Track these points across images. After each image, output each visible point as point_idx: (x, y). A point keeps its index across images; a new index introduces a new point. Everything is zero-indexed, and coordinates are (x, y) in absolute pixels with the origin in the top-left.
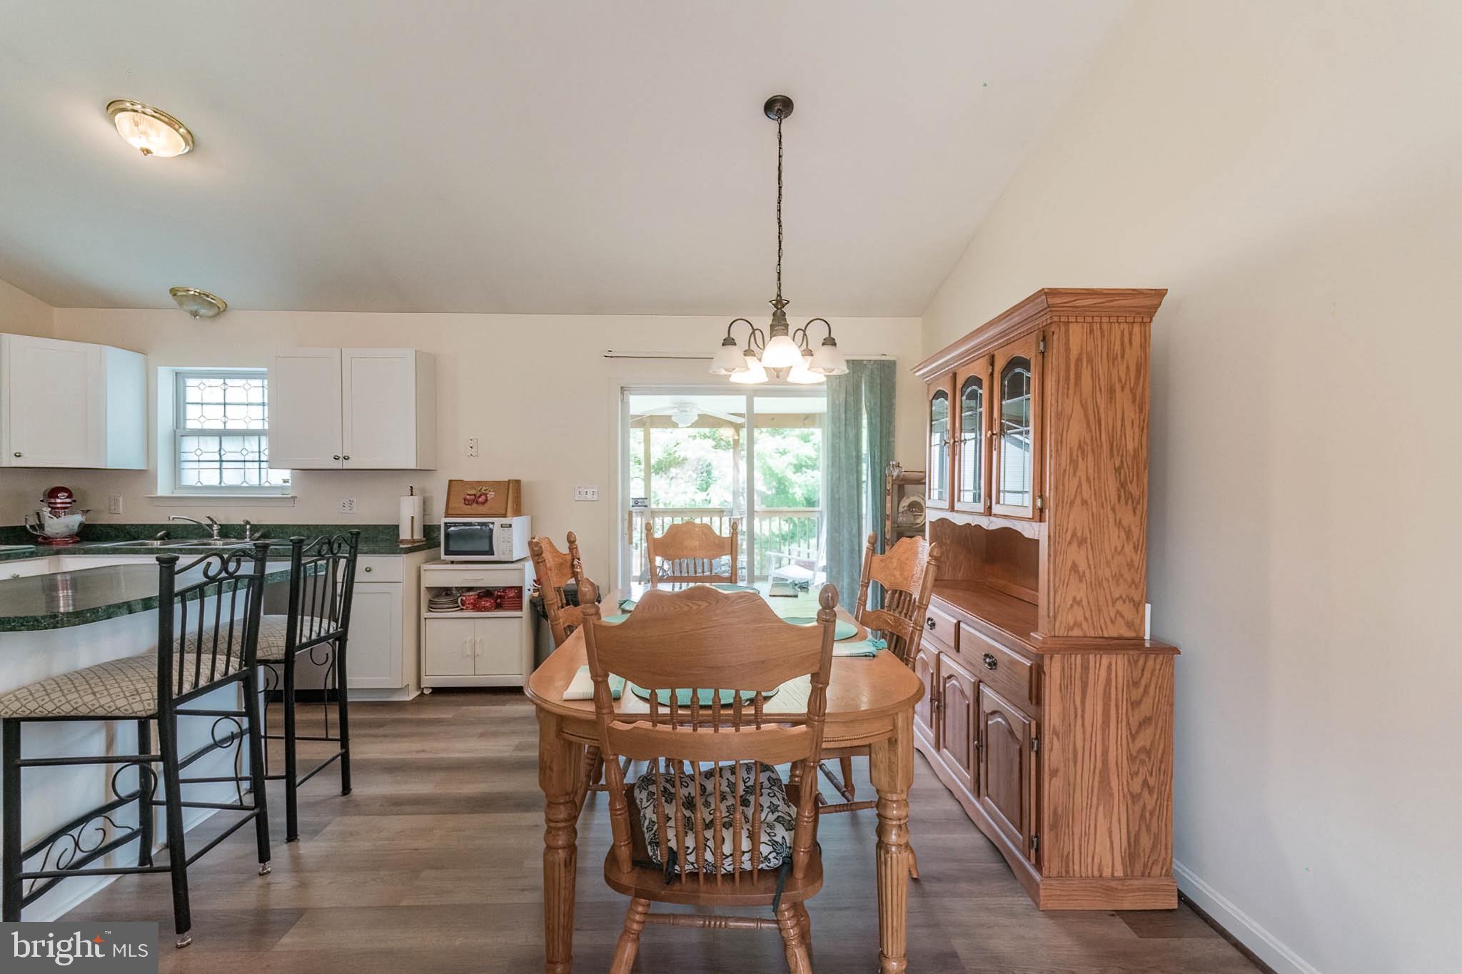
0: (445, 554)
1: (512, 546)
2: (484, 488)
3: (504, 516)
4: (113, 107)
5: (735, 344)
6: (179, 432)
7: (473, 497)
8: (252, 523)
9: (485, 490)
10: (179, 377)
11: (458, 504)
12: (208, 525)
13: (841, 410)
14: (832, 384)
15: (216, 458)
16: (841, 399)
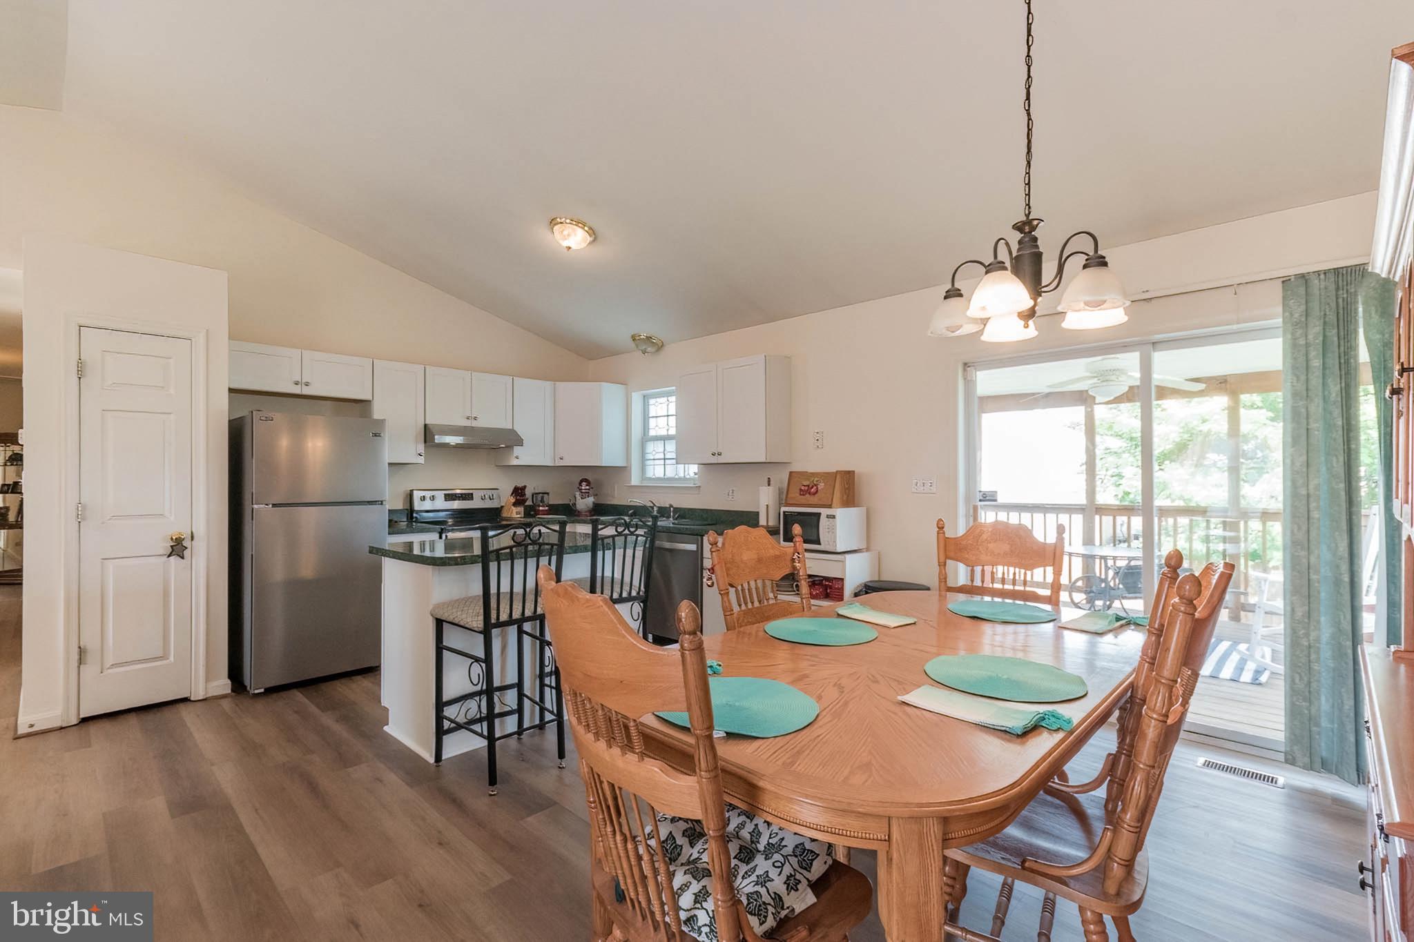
0: (784, 541)
1: (835, 537)
2: (816, 479)
3: (830, 506)
4: (553, 222)
5: (961, 295)
6: (646, 439)
7: (806, 488)
8: (675, 506)
9: (817, 481)
10: (645, 398)
11: (795, 494)
12: (650, 507)
13: (1313, 354)
14: (1292, 315)
15: (662, 457)
16: (1310, 337)
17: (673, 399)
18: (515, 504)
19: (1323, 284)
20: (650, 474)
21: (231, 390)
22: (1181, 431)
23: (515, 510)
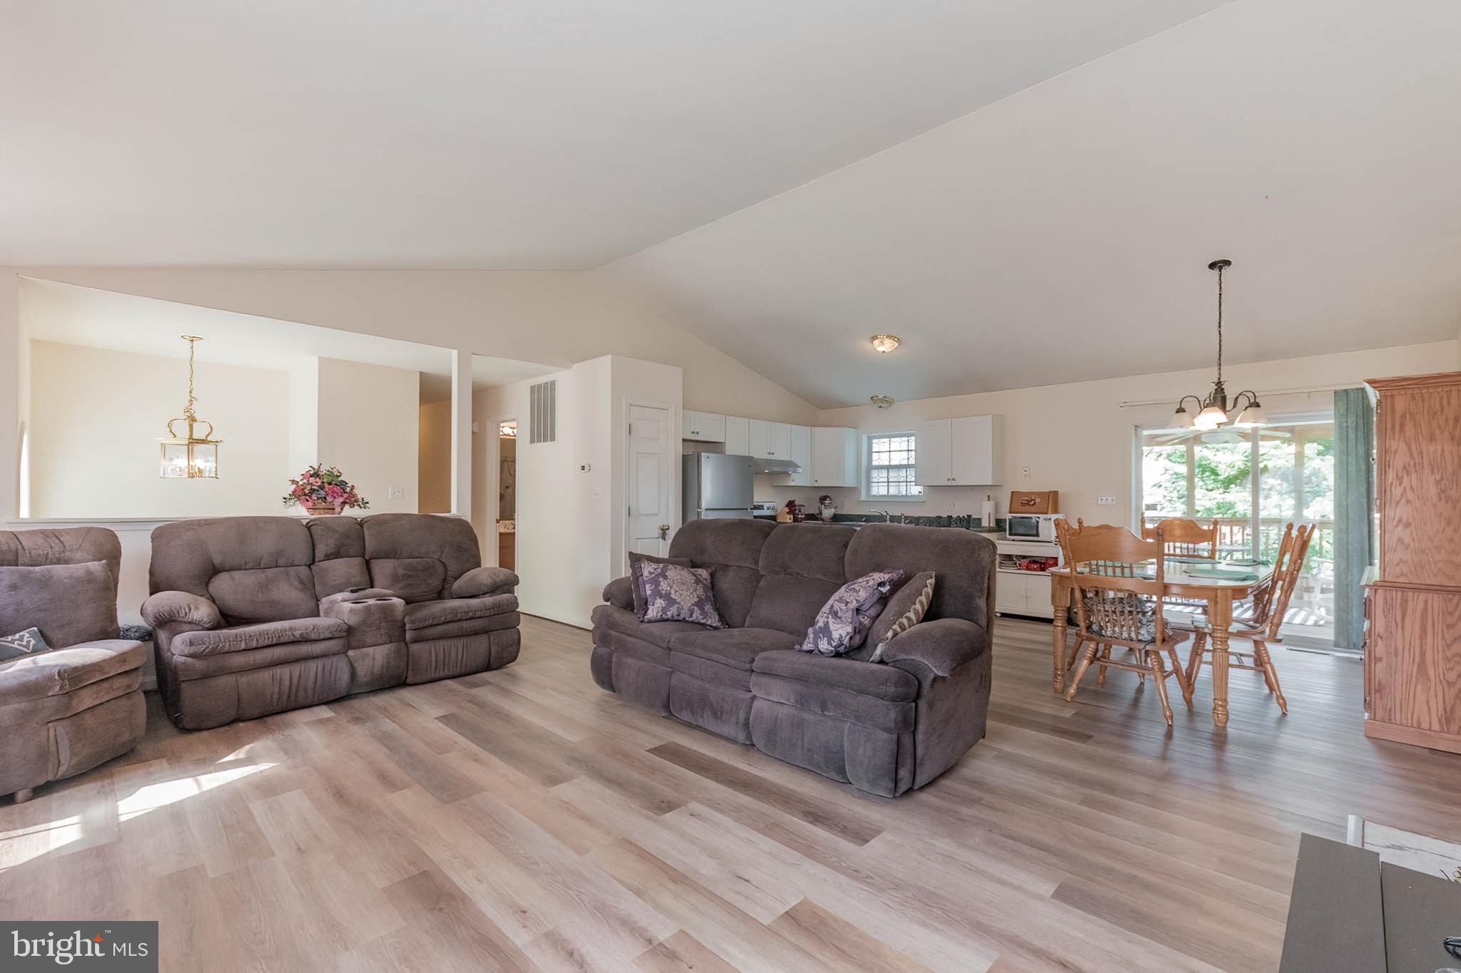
0: (1010, 535)
1: (1051, 532)
2: (1033, 496)
3: (1046, 513)
6: (870, 468)
7: (1027, 501)
8: (906, 515)
10: (870, 439)
11: (1017, 506)
12: (883, 515)
13: (1350, 431)
14: (1339, 411)
15: (886, 480)
16: (1349, 422)
17: (913, 438)
18: (788, 513)
19: (1356, 396)
20: (874, 491)
21: (684, 440)
22: (1246, 459)
23: (789, 516)
